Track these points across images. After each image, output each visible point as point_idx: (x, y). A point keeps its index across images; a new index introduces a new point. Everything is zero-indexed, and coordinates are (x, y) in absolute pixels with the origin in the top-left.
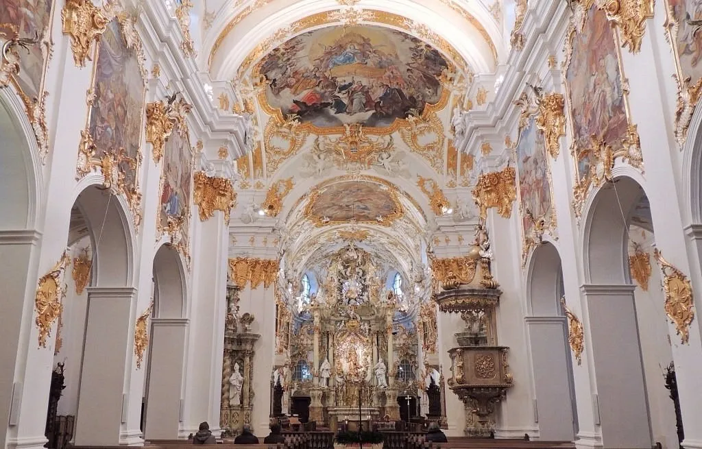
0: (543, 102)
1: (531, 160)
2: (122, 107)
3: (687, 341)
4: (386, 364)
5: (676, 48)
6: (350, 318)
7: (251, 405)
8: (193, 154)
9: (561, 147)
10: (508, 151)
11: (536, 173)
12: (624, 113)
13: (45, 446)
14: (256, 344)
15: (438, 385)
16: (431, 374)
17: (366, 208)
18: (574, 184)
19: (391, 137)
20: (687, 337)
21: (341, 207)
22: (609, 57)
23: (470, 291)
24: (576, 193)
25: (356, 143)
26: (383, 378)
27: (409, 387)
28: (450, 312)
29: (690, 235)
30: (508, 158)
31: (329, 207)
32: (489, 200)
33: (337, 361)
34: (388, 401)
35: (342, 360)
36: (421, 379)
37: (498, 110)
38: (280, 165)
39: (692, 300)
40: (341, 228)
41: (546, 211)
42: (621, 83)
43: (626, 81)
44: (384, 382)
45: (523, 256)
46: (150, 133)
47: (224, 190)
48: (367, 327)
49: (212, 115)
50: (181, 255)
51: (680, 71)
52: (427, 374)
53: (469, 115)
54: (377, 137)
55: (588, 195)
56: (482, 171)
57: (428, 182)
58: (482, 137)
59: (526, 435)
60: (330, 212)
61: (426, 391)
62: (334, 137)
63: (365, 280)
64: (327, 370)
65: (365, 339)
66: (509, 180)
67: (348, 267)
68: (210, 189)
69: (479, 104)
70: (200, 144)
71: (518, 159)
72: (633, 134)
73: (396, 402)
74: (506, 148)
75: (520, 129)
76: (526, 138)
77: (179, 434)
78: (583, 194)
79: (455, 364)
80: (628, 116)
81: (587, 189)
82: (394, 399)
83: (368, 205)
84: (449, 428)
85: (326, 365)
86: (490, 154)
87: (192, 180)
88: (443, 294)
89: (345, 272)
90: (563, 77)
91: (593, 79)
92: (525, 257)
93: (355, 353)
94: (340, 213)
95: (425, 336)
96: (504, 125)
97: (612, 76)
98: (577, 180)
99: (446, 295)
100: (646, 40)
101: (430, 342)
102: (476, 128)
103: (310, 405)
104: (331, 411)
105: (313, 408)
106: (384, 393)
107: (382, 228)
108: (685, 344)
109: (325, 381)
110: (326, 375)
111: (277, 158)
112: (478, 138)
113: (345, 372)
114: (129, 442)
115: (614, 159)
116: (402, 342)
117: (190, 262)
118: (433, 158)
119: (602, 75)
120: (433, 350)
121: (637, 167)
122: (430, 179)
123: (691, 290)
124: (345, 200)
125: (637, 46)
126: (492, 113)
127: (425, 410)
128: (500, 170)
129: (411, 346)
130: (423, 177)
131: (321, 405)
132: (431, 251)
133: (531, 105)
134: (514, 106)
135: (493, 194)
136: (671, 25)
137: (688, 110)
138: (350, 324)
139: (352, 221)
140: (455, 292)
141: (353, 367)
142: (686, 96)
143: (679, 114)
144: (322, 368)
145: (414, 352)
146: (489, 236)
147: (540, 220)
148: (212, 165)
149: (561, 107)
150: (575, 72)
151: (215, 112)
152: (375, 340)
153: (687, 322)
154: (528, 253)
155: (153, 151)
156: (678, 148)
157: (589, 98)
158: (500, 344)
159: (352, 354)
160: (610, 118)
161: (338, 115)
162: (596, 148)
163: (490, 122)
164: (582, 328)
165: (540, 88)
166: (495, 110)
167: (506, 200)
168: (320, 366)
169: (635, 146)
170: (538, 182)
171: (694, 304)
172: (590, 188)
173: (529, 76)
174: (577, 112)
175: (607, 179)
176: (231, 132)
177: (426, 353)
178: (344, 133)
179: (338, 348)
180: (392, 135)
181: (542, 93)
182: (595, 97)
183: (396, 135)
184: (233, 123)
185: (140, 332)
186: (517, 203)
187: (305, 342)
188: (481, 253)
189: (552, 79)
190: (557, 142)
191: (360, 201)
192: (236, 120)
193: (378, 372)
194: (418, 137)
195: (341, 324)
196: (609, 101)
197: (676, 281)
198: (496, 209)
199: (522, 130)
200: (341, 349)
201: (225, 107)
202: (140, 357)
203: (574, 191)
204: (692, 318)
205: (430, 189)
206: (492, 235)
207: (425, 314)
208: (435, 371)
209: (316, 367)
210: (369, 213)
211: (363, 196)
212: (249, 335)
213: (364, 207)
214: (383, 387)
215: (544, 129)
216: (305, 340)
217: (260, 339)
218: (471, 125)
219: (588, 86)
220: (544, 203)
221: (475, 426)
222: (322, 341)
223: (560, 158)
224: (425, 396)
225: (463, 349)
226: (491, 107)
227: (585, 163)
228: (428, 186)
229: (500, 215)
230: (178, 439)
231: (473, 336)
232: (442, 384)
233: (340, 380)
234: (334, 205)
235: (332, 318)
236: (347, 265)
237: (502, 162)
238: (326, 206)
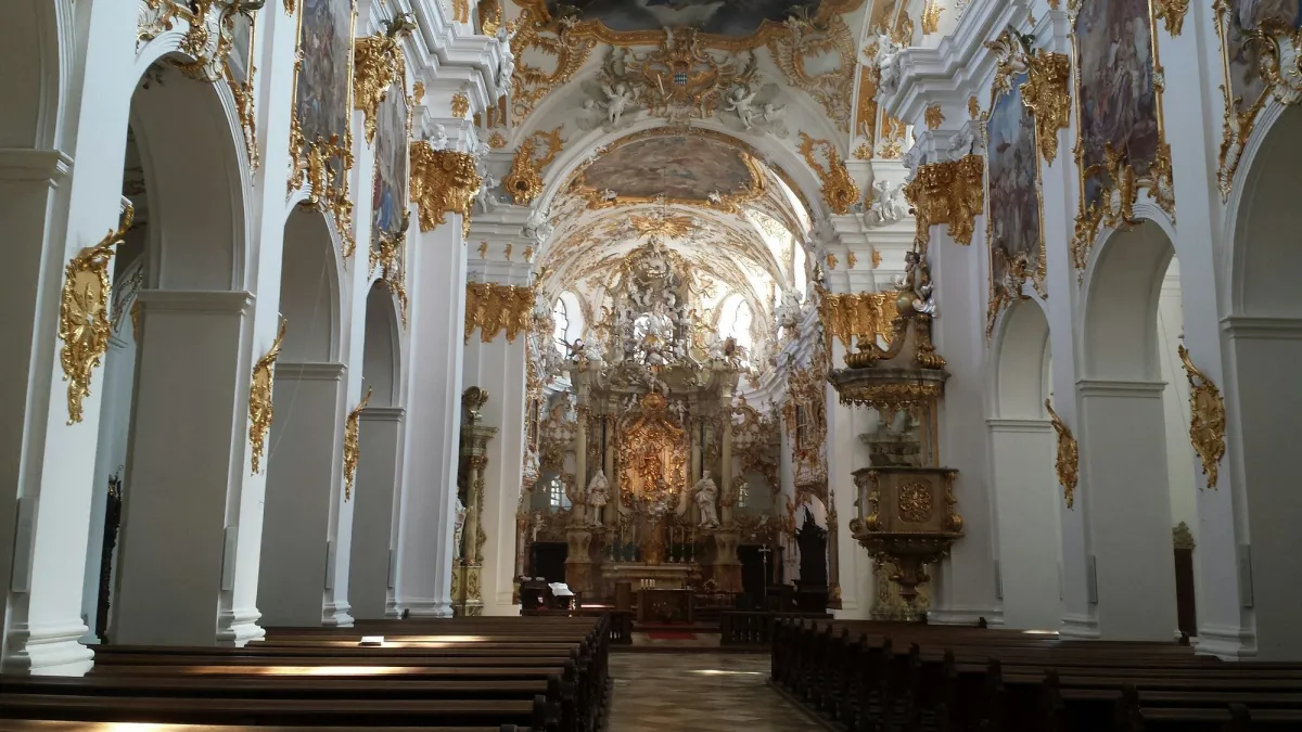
0: (1035, 63)
1: (1010, 152)
2: (329, 59)
3: (1214, 483)
4: (718, 480)
5: (1226, 47)
6: (648, 388)
7: (479, 559)
8: (410, 109)
9: (1060, 145)
10: (972, 123)
11: (1018, 177)
12: (1155, 120)
13: (257, 623)
14: (489, 445)
15: (825, 528)
16: (806, 503)
17: (689, 176)
18: (1076, 212)
19: (752, 55)
20: (1215, 478)
21: (639, 173)
22: (1139, 21)
23: (894, 371)
24: (1078, 227)
25: (686, 64)
26: (711, 509)
27: (762, 527)
28: (858, 404)
29: (1228, 330)
30: (970, 139)
31: (616, 172)
32: (935, 210)
33: (620, 473)
34: (720, 552)
35: (630, 472)
36: (785, 512)
37: (959, 52)
38: (536, 102)
39: (1224, 426)
40: (638, 210)
41: (1031, 243)
42: (1154, 72)
43: (1161, 70)
44: (714, 516)
45: (989, 314)
46: (359, 93)
47: (462, 177)
48: (681, 407)
49: (443, 37)
50: (395, 298)
51: (1230, 85)
52: (798, 503)
53: (905, 55)
54: (725, 53)
55: (1097, 235)
56: (925, 157)
57: (820, 147)
58: (927, 95)
59: (982, 619)
60: (619, 181)
61: (796, 536)
62: (641, 49)
63: (680, 315)
64: (602, 491)
65: (678, 432)
66: (971, 177)
67: (647, 287)
68: (437, 172)
69: (926, 32)
70: (419, 89)
71: (989, 141)
72: (1164, 159)
73: (736, 557)
74: (970, 119)
75: (994, 92)
76: (1005, 109)
77: (387, 611)
78: (1089, 232)
79: (864, 495)
80: (1159, 129)
81: (1095, 227)
82: (731, 551)
83: (694, 170)
84: (843, 606)
85: (600, 481)
86: (941, 127)
87: (408, 157)
88: (846, 373)
89: (642, 298)
90: (1068, 27)
91: (1115, 47)
92: (992, 319)
93: (658, 459)
94: (635, 183)
95: (799, 432)
96: (969, 77)
97: (1142, 55)
98: (1081, 206)
99: (853, 378)
100: (1189, 20)
101: (810, 444)
102: (919, 79)
103: (568, 560)
104: (608, 571)
105: (573, 565)
106: (711, 538)
107: (719, 215)
108: (1213, 489)
109: (597, 510)
110: (599, 501)
111: (531, 87)
112: (920, 96)
113: (636, 495)
114: (339, 621)
115: (1138, 188)
116: (749, 438)
117: (405, 307)
118: (832, 99)
119: (1129, 46)
120: (814, 460)
121: (1167, 211)
122: (825, 141)
123: (1223, 411)
124: (650, 159)
125: (1177, 26)
126: (948, 54)
127: (792, 574)
128: (956, 157)
129: (767, 447)
130: (812, 136)
131: (588, 560)
132: (820, 278)
133: (1016, 54)
134: (986, 51)
135: (943, 201)
136: (1223, 11)
137: (1234, 148)
138: (649, 400)
139: (660, 200)
140: (870, 372)
141: (651, 486)
142: (1235, 125)
143: (1225, 148)
144: (593, 485)
145: (772, 458)
146: (932, 274)
147: (1021, 258)
148: (443, 128)
149: (1062, 78)
150: (1089, 25)
151: (450, 31)
152: (697, 433)
153: (1217, 457)
154: (997, 310)
155: (365, 122)
156: (1221, 199)
157: (1107, 76)
158: (942, 465)
159: (649, 462)
160: (1135, 121)
161: (652, 8)
162: (1111, 165)
163: (944, 70)
164: (1076, 449)
165: (1032, 37)
166: (954, 50)
167: (964, 213)
168: (588, 481)
169: (1165, 178)
170: (1020, 192)
171: (1226, 433)
172: (1101, 226)
173: (1015, 8)
174: (1088, 94)
175: (1125, 219)
176: (476, 67)
177: (800, 464)
178: (662, 43)
179: (623, 447)
180: (755, 52)
181: (1036, 46)
182: (1117, 77)
183: (762, 52)
184: (479, 50)
185: (351, 438)
186: (983, 221)
187: (558, 435)
188: (917, 304)
189: (1052, 27)
190: (1054, 135)
191: (679, 162)
192: (485, 46)
193: (703, 496)
194: (805, 58)
195: (630, 400)
196: (1136, 93)
197: (1206, 395)
198: (947, 226)
199: (998, 93)
200: (629, 451)
201: (461, 17)
202: (350, 480)
203: (1075, 223)
204: (1223, 453)
205: (824, 162)
206: (937, 273)
207: (801, 392)
208: (814, 498)
209: (581, 486)
210: (695, 186)
211: (686, 153)
212: (479, 428)
213: (685, 173)
214: (709, 526)
215: (1034, 107)
216: (558, 431)
217: (495, 436)
218: (907, 74)
219: (1106, 56)
220: (1029, 232)
221: (890, 604)
222: (592, 434)
223: (1057, 162)
224: (792, 545)
225: (879, 470)
226: (946, 46)
227: (1096, 182)
228: (819, 156)
229: (952, 239)
230: (385, 618)
231: (893, 441)
232: (833, 526)
233: (625, 511)
234: (627, 167)
235: (614, 388)
236: (644, 284)
237: (960, 144)
238: (612, 169)
